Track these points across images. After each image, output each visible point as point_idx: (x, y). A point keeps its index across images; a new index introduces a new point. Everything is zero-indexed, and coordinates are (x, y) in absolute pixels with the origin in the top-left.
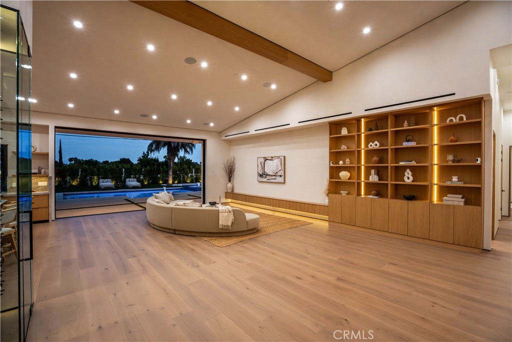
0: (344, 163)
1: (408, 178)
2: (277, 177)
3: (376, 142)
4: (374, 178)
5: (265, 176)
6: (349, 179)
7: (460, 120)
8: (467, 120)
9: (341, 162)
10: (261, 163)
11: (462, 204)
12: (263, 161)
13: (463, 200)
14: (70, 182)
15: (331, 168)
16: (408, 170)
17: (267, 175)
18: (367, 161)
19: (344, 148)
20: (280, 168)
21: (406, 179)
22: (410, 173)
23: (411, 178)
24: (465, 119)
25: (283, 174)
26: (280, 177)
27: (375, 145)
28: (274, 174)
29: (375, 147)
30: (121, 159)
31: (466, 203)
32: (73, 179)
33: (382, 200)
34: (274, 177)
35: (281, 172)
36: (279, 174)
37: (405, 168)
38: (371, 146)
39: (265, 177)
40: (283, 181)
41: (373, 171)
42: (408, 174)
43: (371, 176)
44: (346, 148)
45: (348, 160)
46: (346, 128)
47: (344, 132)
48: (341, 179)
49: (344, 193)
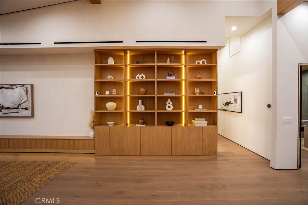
0: (111, 94)
1: (169, 107)
2: (20, 110)
3: (142, 75)
4: (140, 108)
6: (115, 109)
7: (202, 63)
8: (207, 63)
9: (107, 93)
11: (206, 125)
13: (207, 122)
15: (96, 98)
16: (169, 101)
17: (3, 108)
18: (132, 92)
19: (111, 79)
20: (25, 99)
21: (167, 107)
22: (171, 103)
23: (172, 107)
24: (206, 63)
25: (30, 106)
26: (24, 109)
27: (141, 77)
28: (16, 106)
29: (141, 79)
31: (208, 124)
33: (150, 128)
34: (16, 111)
35: (26, 104)
36: (24, 106)
37: (167, 98)
38: (138, 77)
39: (1, 111)
40: (30, 115)
41: (140, 102)
42: (169, 103)
43: (138, 106)
44: (112, 78)
45: (114, 90)
46: (112, 58)
47: (111, 61)
48: (108, 110)
49: (111, 123)
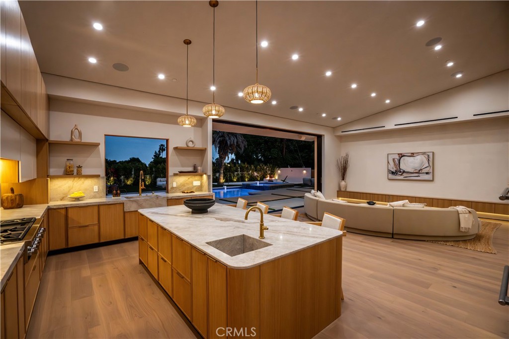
2: (420, 175)
5: (400, 173)
10: (394, 160)
12: (398, 158)
14: (124, 182)
17: (404, 172)
20: (427, 165)
25: (431, 171)
26: (425, 174)
28: (417, 171)
30: (130, 159)
32: (128, 178)
34: (417, 175)
35: (428, 169)
36: (425, 171)
39: (401, 175)
40: (432, 179)
